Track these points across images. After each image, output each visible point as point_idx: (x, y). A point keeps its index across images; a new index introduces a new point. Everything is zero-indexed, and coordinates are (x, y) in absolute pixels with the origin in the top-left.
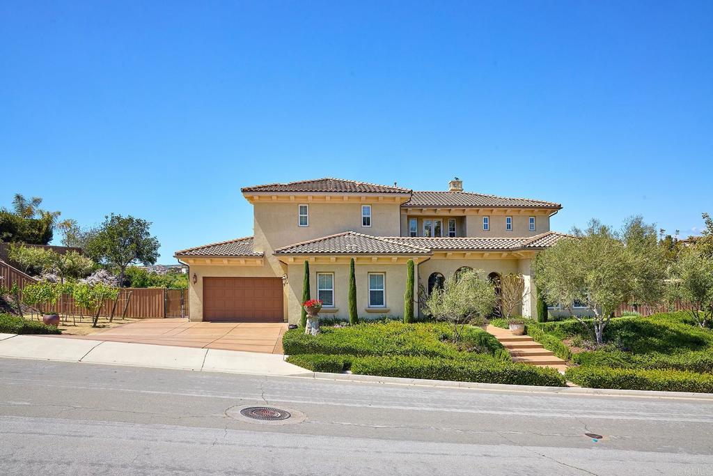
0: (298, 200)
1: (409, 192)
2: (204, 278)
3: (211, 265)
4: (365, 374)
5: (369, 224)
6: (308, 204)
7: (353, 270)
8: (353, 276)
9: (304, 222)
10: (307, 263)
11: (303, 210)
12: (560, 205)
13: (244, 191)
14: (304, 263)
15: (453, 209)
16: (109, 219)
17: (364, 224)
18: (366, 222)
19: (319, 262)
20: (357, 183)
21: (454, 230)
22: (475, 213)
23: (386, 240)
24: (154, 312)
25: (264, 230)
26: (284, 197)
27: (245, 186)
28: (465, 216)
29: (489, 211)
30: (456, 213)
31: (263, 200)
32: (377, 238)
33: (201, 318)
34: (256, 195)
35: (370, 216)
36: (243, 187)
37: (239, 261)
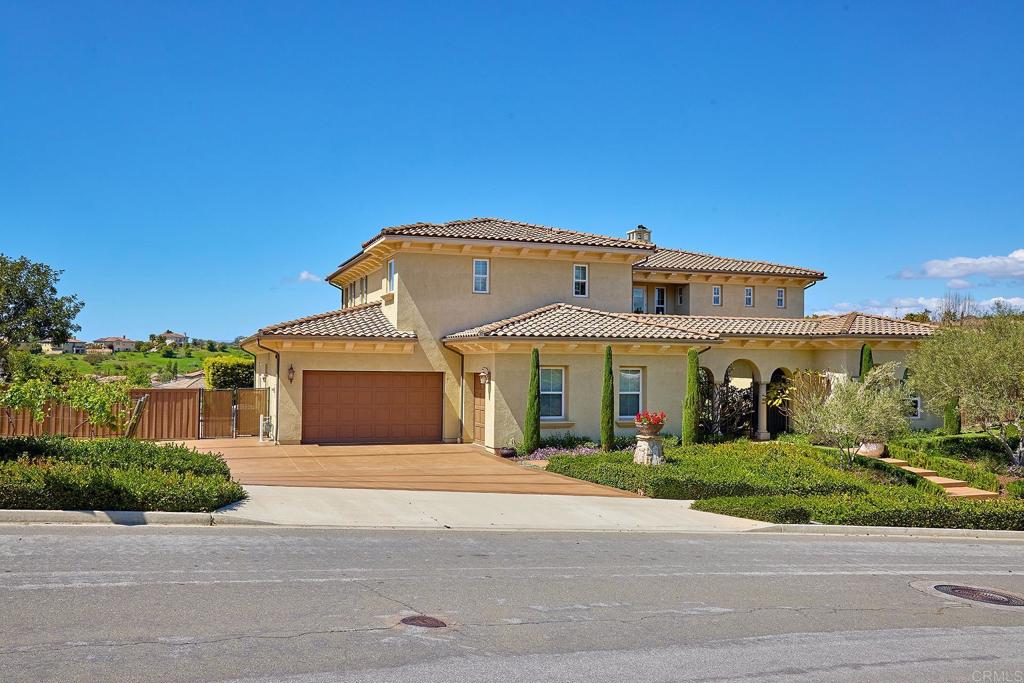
0: (474, 253)
1: (651, 248)
2: (305, 374)
5: (583, 293)
6: (490, 259)
7: (611, 363)
8: (610, 373)
9: (481, 286)
12: (823, 274)
15: (673, 273)
17: (577, 292)
19: (545, 351)
21: (663, 304)
22: (702, 281)
24: (178, 428)
25: (416, 298)
26: (451, 246)
28: (686, 285)
29: (722, 277)
30: (674, 279)
33: (299, 438)
34: (403, 241)
35: (586, 281)
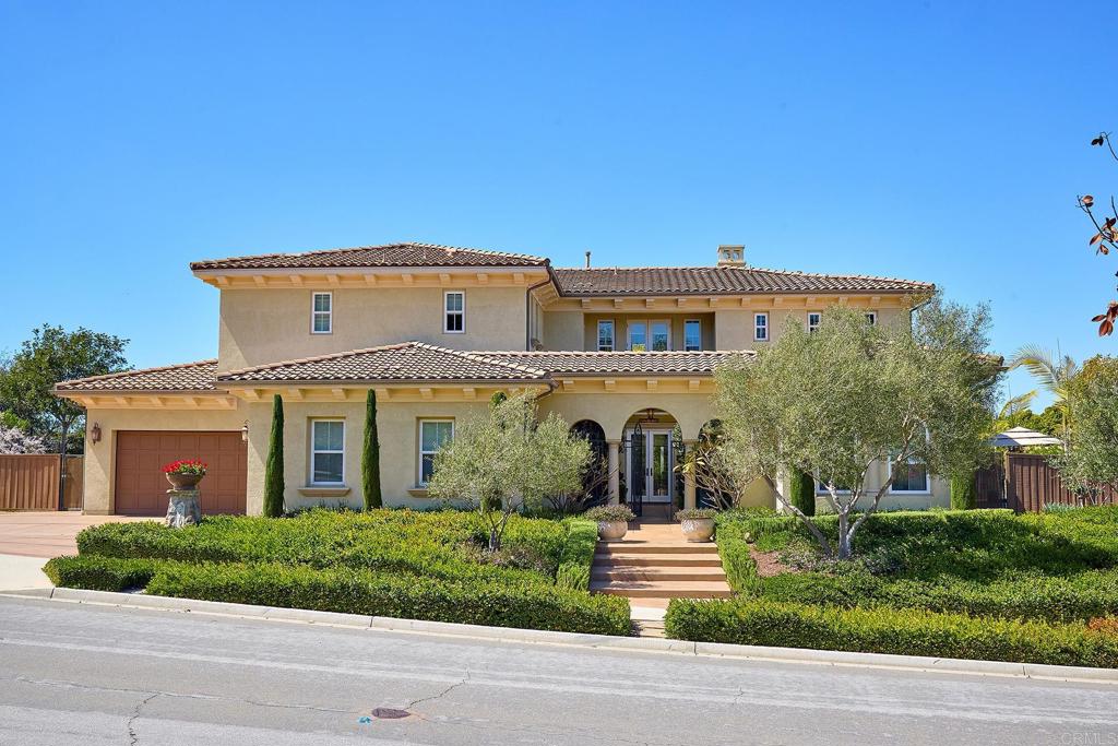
0: (310, 285)
1: (541, 264)
2: (119, 434)
3: (127, 407)
4: (170, 594)
5: (459, 328)
6: (332, 291)
7: (374, 412)
8: (372, 423)
9: (321, 325)
10: (279, 400)
11: (321, 302)
13: (195, 267)
14: (273, 401)
15: (682, 299)
16: (41, 335)
17: (450, 327)
18: (455, 322)
19: (311, 399)
20: (450, 251)
22: (735, 307)
23: (472, 357)
24: (39, 498)
25: (241, 344)
26: (279, 279)
27: (200, 260)
28: (714, 314)
30: (689, 306)
31: (236, 285)
32: (457, 353)
33: (107, 507)
34: (221, 275)
35: (462, 312)
36: (195, 261)
37: (183, 401)
